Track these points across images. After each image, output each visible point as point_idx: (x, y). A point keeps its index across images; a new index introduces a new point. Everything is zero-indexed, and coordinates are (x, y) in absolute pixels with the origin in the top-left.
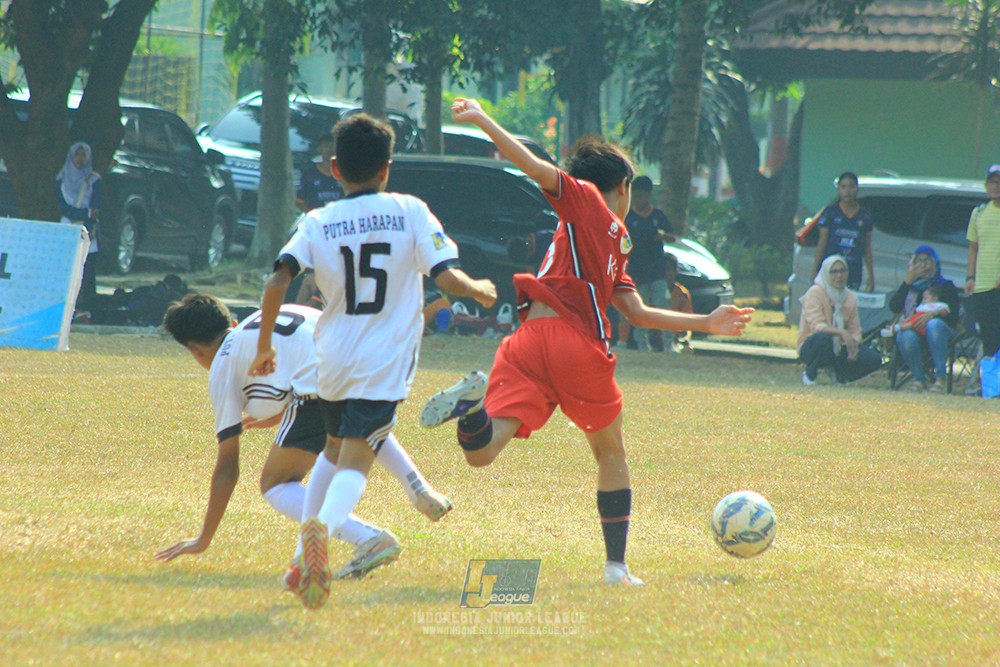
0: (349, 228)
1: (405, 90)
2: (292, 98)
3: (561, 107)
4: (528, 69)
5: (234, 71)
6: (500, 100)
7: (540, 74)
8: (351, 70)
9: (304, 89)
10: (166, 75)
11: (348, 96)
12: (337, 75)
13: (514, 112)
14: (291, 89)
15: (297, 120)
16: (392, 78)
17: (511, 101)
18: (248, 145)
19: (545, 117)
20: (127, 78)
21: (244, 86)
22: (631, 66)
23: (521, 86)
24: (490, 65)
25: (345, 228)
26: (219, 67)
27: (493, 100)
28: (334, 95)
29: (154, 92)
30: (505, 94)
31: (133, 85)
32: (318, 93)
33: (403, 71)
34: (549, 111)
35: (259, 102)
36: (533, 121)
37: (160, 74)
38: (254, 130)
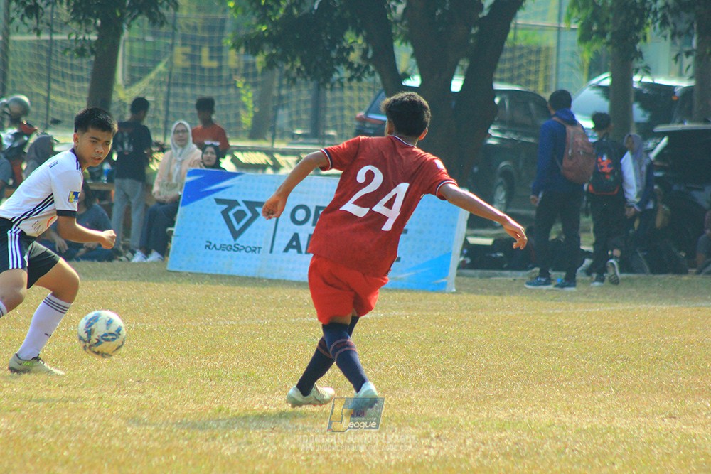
2: (635, 78)
5: (587, 56)
8: (688, 54)
9: (647, 71)
10: (529, 62)
14: (634, 72)
15: (639, 96)
20: (500, 65)
21: (594, 70)
26: (574, 55)
29: (520, 76)
31: (504, 71)
35: (607, 82)
38: (602, 104)
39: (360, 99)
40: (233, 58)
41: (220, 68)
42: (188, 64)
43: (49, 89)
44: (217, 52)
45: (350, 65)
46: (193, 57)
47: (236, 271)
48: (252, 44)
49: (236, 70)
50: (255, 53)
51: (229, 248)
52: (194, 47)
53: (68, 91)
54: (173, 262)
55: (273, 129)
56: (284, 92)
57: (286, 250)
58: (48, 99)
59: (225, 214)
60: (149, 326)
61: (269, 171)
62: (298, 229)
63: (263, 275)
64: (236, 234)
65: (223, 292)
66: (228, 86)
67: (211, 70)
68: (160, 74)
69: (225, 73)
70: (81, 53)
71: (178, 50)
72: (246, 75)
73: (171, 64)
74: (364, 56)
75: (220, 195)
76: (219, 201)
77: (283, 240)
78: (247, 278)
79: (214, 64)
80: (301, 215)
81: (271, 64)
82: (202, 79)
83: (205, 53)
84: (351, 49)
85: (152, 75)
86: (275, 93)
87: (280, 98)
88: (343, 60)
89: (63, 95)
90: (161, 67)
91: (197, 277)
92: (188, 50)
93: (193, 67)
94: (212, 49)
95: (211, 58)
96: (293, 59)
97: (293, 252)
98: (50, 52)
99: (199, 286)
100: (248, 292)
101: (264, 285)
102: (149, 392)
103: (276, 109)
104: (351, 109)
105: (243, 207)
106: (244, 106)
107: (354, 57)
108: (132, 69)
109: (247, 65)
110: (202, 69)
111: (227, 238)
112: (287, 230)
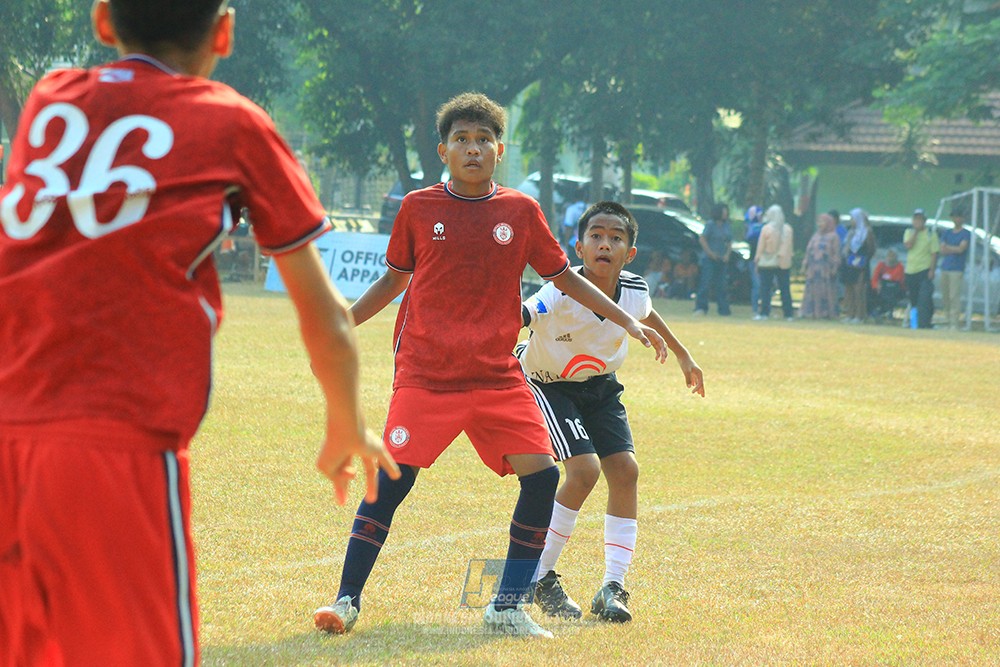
1: (613, 172)
2: (555, 176)
3: (692, 179)
4: (675, 161)
5: (526, 162)
6: (660, 175)
7: (681, 163)
8: (586, 162)
9: (562, 171)
11: (582, 174)
12: (578, 165)
13: (668, 183)
14: (554, 171)
15: (557, 187)
16: (608, 166)
17: (666, 176)
19: (684, 185)
21: (531, 170)
22: (728, 159)
23: (672, 169)
24: (657, 158)
26: (517, 161)
27: (657, 176)
28: (577, 175)
30: (663, 173)
32: (569, 174)
33: (613, 162)
34: (686, 182)
35: (538, 178)
36: (678, 187)
39: (386, 186)
45: (380, 165)
48: (319, 151)
50: (321, 156)
54: (268, 285)
55: (332, 204)
56: (339, 181)
57: (339, 278)
62: (346, 265)
72: (315, 171)
74: (388, 158)
77: (337, 271)
80: (348, 257)
81: (331, 163)
84: (380, 155)
86: (332, 182)
87: (336, 185)
88: (375, 161)
96: (345, 160)
97: (343, 280)
99: (284, 299)
102: (253, 364)
103: (333, 192)
104: (380, 192)
107: (382, 160)
109: (317, 164)
112: (339, 266)
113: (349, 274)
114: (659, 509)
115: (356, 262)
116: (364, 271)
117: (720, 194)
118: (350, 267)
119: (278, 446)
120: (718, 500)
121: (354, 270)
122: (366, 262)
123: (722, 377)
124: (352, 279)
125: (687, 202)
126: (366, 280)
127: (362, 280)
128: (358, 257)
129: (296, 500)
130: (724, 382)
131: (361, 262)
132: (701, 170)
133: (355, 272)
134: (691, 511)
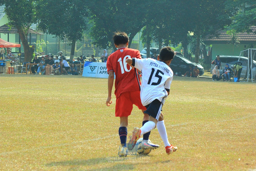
0: (156, 66)
1: (164, 47)
2: (150, 48)
3: (183, 48)
4: (179, 44)
5: (143, 45)
6: (175, 47)
7: (180, 44)
8: (157, 44)
10: (135, 46)
11: (157, 48)
12: (156, 45)
13: (177, 49)
14: (150, 47)
15: (151, 51)
16: (162, 45)
17: (177, 48)
18: (145, 54)
19: (181, 50)
20: (131, 46)
21: (145, 47)
22: (191, 43)
23: (178, 46)
24: (174, 43)
25: (155, 65)
26: (142, 45)
27: (175, 48)
28: (155, 47)
29: (134, 48)
30: (176, 47)
31: (131, 47)
32: (153, 47)
33: (163, 44)
34: (181, 49)
35: (146, 49)
36: (179, 50)
37: (135, 45)
38: (146, 52)
39: (111, 51)
40: (92, 45)
41: (90, 47)
42: (86, 46)
43: (66, 50)
44: (90, 45)
45: (109, 46)
46: (87, 45)
47: (92, 76)
48: (94, 43)
49: (93, 47)
51: (91, 73)
52: (87, 44)
53: (69, 51)
54: (83, 75)
55: (98, 56)
56: (100, 50)
57: (99, 73)
58: (65, 52)
59: (90, 68)
60: (79, 84)
61: (98, 62)
62: (101, 70)
63: (96, 77)
64: (92, 71)
65: (90, 79)
66: (92, 50)
67: (89, 47)
68: (82, 48)
69: (91, 48)
70: (70, 45)
71: (84, 44)
72: (94, 48)
73: (83, 46)
74: (111, 45)
75: (90, 65)
76: (89, 66)
77: (99, 72)
78: (94, 77)
79: (90, 46)
80: (101, 68)
81: (97, 46)
82: (88, 48)
83: (88, 45)
84: (109, 44)
85: (80, 48)
86: (98, 50)
87: (99, 51)
89: (68, 51)
90: (82, 47)
91: (86, 77)
92: (86, 44)
93: (87, 47)
94: (89, 44)
95: (89, 46)
96: (100, 46)
97: (100, 73)
98: (66, 45)
99: (87, 79)
100: (94, 79)
101: (96, 78)
102: (78, 94)
103: (98, 53)
104: (110, 53)
105: (93, 67)
106: (94, 53)
107: (109, 45)
108: (77, 47)
109: (94, 46)
110: (88, 47)
111: (91, 72)
112: (100, 70)
113: (102, 72)
114: (173, 126)
115: (104, 69)
116: (105, 71)
117: (189, 51)
118: (102, 71)
119: (84, 113)
120: (187, 123)
121: (103, 71)
122: (106, 70)
123: (189, 94)
124: (103, 73)
125: (182, 53)
126: (106, 73)
127: (105, 74)
128: (104, 68)
129: (87, 126)
130: (190, 95)
131: (105, 69)
132: (185, 46)
133: (103, 72)
134: (180, 126)
